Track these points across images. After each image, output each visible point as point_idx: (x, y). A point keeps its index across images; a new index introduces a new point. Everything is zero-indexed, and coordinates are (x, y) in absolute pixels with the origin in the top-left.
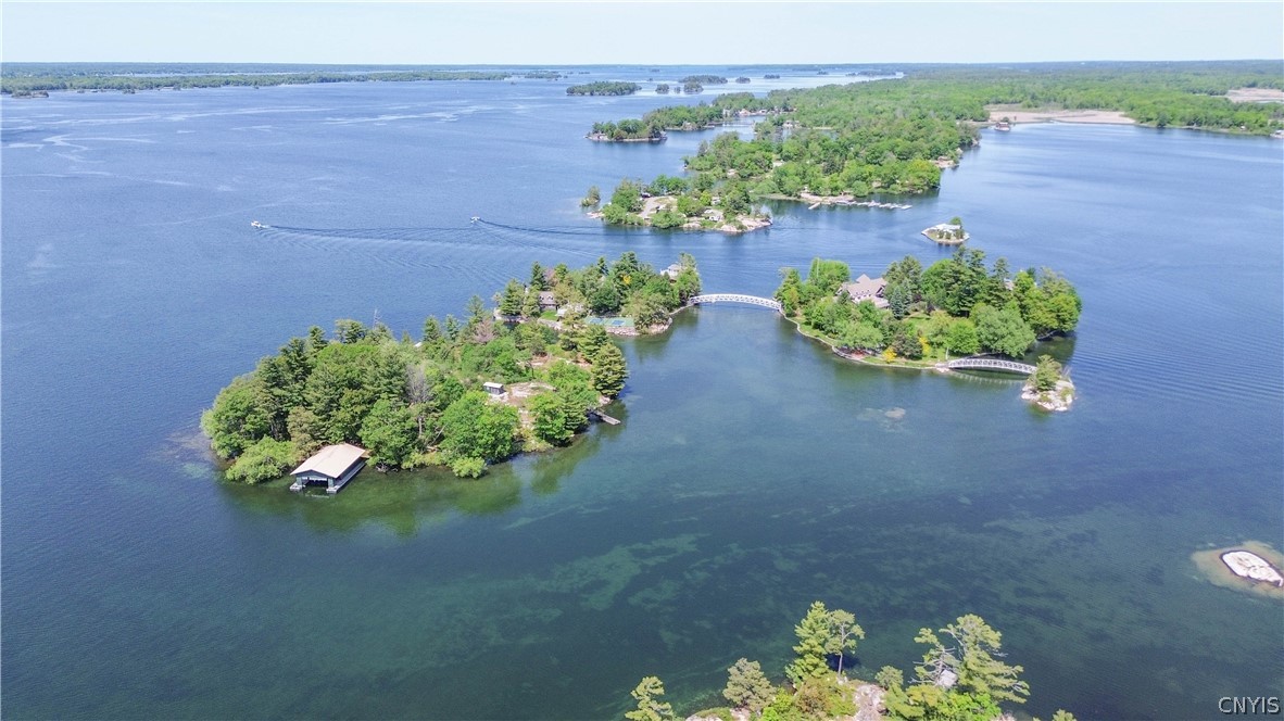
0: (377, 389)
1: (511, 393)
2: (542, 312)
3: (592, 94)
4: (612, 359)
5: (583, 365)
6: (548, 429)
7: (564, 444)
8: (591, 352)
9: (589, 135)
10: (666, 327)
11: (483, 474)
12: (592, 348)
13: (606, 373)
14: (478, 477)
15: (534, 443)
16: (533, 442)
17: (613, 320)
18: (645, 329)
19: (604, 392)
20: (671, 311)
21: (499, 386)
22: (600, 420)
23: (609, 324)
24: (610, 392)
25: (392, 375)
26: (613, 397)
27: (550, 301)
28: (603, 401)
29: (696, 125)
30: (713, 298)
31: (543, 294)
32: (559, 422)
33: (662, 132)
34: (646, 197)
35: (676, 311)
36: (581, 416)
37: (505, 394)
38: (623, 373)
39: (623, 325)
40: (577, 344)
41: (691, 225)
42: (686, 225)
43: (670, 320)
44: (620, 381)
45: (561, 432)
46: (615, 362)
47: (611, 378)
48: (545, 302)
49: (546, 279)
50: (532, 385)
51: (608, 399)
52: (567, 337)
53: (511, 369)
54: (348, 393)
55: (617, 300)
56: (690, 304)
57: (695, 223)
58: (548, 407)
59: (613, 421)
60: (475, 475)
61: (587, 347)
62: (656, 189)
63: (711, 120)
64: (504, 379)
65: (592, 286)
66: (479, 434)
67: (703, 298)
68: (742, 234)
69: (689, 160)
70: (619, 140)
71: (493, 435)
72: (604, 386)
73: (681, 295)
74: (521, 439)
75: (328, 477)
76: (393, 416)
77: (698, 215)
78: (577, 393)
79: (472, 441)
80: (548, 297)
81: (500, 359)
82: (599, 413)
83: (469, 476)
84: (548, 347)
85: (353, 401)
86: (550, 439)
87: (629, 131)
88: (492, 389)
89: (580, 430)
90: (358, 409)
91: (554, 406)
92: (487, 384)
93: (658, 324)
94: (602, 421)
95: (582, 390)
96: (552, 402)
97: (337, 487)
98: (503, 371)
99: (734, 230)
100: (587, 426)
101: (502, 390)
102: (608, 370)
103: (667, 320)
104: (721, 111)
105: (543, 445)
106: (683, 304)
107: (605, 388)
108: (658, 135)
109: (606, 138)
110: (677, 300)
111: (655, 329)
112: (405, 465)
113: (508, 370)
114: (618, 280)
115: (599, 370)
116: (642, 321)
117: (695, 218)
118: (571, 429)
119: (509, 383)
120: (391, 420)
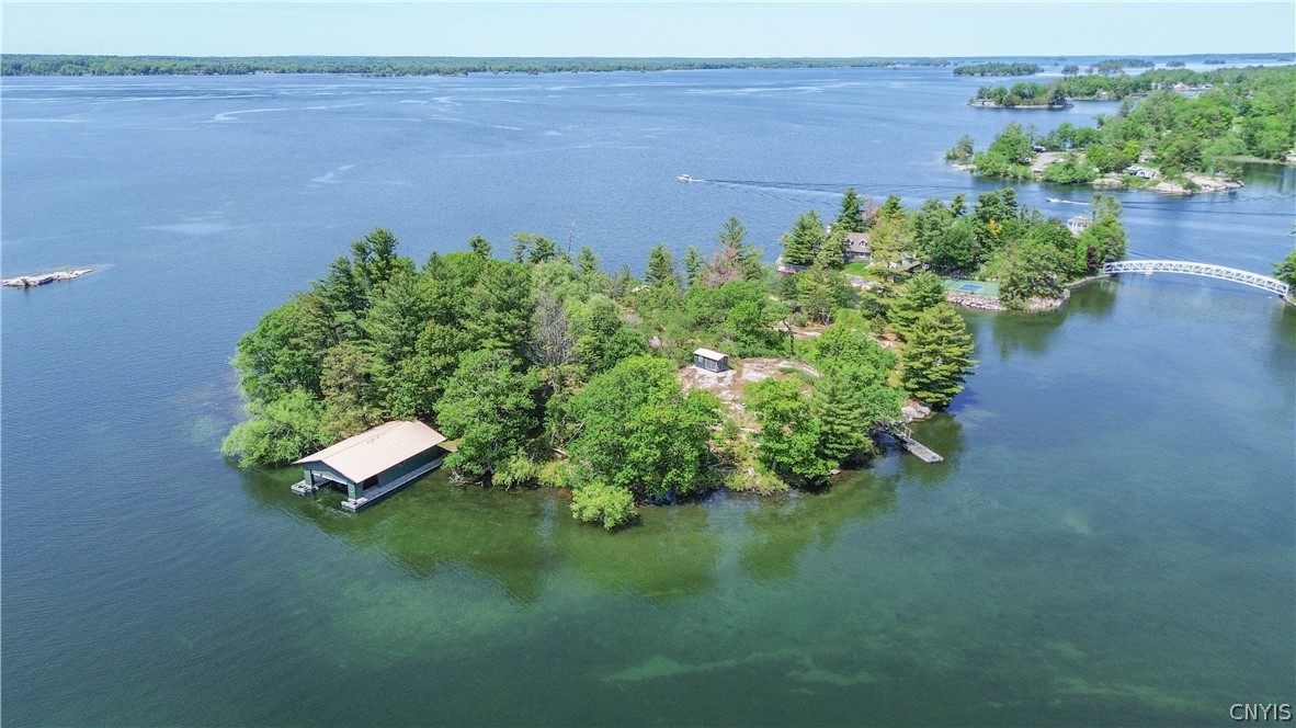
0: (480, 330)
1: (739, 374)
2: (847, 262)
3: (982, 75)
4: (944, 333)
5: (891, 345)
6: (779, 452)
7: (814, 486)
8: (909, 322)
9: (972, 101)
10: (1058, 303)
11: (629, 523)
12: (910, 314)
13: (928, 359)
14: (616, 529)
15: (751, 475)
16: (751, 472)
17: (962, 284)
18: (1018, 299)
19: (920, 394)
20: (1070, 280)
21: (718, 356)
22: (901, 446)
23: (953, 289)
24: (932, 397)
25: (505, 306)
26: (937, 407)
27: (863, 249)
28: (912, 411)
29: (1114, 95)
30: (1148, 266)
31: (851, 236)
32: (805, 442)
33: (1068, 99)
34: (1038, 151)
35: (1078, 282)
36: (857, 435)
37: (730, 373)
38: (965, 364)
39: (981, 294)
40: (887, 307)
41: (1106, 181)
42: (1098, 181)
43: (1067, 294)
44: (954, 378)
45: (806, 462)
46: (950, 342)
47: (939, 370)
48: (854, 248)
49: (864, 217)
50: (784, 364)
51: (926, 410)
52: (873, 296)
53: (752, 332)
54: (431, 328)
55: (973, 252)
56: (1103, 273)
57: (1113, 179)
58: (783, 405)
59: (928, 455)
60: (609, 523)
61: (903, 314)
62: (1055, 142)
63: (1135, 90)
64: (735, 348)
65: (934, 226)
66: (632, 440)
67: (1128, 265)
68: (1192, 195)
69: (1105, 119)
70: (1010, 106)
71: (659, 445)
72: (920, 384)
73: (1090, 255)
74: (730, 462)
75: (349, 481)
76: (486, 382)
77: (1119, 169)
78: (858, 388)
79: (618, 452)
80: (859, 241)
81: (735, 314)
82: (902, 435)
83: (597, 523)
84: (841, 312)
85: (434, 345)
86: (784, 472)
87: (1023, 96)
88: (706, 362)
89: (855, 462)
90: (439, 362)
91: (795, 405)
92: (701, 352)
93: (1043, 296)
94: (904, 451)
95: (869, 383)
96: (795, 397)
97: (363, 500)
98: (738, 333)
99: (1178, 189)
100: (870, 456)
101: (723, 365)
102: (933, 353)
103: (1060, 291)
104: (1150, 82)
105: (767, 481)
106: (1091, 271)
107: (923, 387)
108: (1062, 101)
109: (992, 104)
110: (1082, 263)
111: (1036, 304)
112: (498, 478)
113: (749, 333)
114: (980, 223)
115: (914, 351)
116: (1016, 288)
117: (1113, 174)
118: (834, 458)
119: (743, 356)
120: (482, 389)
